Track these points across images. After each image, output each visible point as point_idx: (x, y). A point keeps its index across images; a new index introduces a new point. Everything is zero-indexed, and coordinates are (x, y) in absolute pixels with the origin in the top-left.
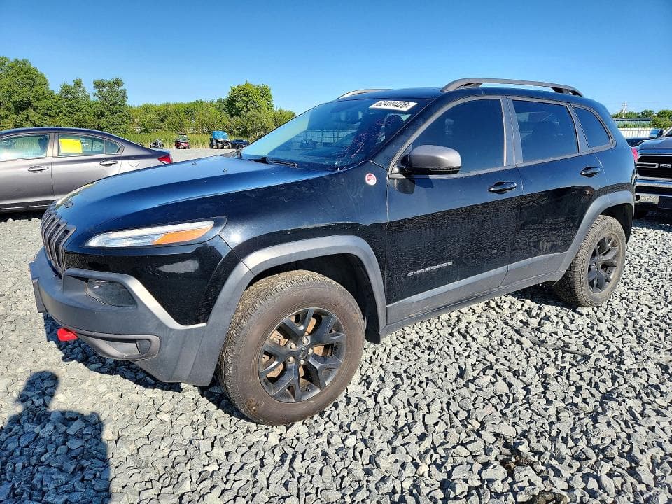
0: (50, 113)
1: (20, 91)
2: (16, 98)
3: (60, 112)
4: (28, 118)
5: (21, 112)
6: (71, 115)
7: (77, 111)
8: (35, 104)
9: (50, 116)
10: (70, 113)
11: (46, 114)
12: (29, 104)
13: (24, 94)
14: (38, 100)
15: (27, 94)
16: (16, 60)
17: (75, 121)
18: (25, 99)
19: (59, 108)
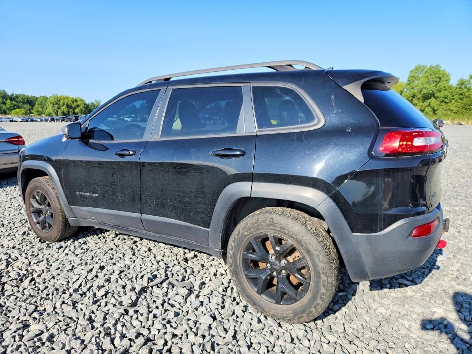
0: (445, 100)
1: (428, 87)
2: (425, 91)
3: (453, 99)
4: (429, 104)
5: (426, 101)
6: (461, 101)
7: (466, 97)
8: (436, 95)
9: (445, 102)
10: (460, 99)
11: (443, 101)
12: (433, 95)
13: (430, 88)
14: (440, 92)
15: (433, 88)
16: (431, 66)
17: (463, 105)
18: (431, 92)
19: (453, 96)
